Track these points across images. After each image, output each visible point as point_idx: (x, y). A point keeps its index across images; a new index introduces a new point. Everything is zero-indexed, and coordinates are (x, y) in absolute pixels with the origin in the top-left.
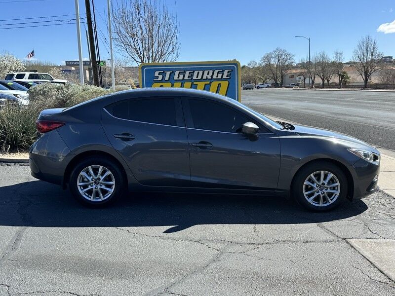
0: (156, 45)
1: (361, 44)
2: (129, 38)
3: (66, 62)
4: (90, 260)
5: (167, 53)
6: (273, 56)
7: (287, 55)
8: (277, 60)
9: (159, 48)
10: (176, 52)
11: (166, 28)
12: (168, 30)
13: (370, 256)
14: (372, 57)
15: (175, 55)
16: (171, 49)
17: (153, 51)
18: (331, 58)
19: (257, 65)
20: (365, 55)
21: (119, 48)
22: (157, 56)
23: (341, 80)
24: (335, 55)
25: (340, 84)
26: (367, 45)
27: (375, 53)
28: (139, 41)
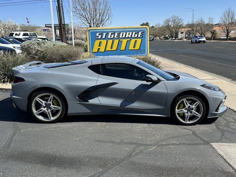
0: (98, 15)
1: (225, 13)
2: (82, 11)
3: (46, 25)
4: (52, 156)
5: (105, 20)
6: (171, 20)
7: (179, 20)
8: (173, 23)
9: (100, 17)
10: (110, 19)
11: (104, 4)
12: (106, 6)
13: (223, 155)
14: (232, 21)
15: (110, 21)
16: (107, 17)
17: (96, 19)
18: (206, 22)
19: (161, 26)
20: (227, 20)
21: (76, 17)
22: (99, 22)
23: (213, 35)
24: (209, 20)
25: (211, 38)
26: (229, 13)
27: (233, 19)
28: (88, 12)
